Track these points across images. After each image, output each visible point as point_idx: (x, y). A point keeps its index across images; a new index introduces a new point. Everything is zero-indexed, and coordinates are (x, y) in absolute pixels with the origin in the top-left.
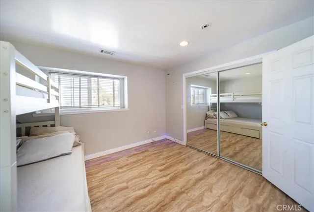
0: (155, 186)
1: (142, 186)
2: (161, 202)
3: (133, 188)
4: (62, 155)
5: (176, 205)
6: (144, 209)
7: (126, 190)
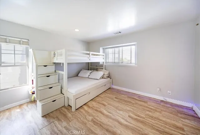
0: (113, 117)
1: (109, 111)
2: (102, 123)
3: (106, 108)
4: (96, 79)
5: (104, 133)
6: (96, 116)
7: (104, 106)
